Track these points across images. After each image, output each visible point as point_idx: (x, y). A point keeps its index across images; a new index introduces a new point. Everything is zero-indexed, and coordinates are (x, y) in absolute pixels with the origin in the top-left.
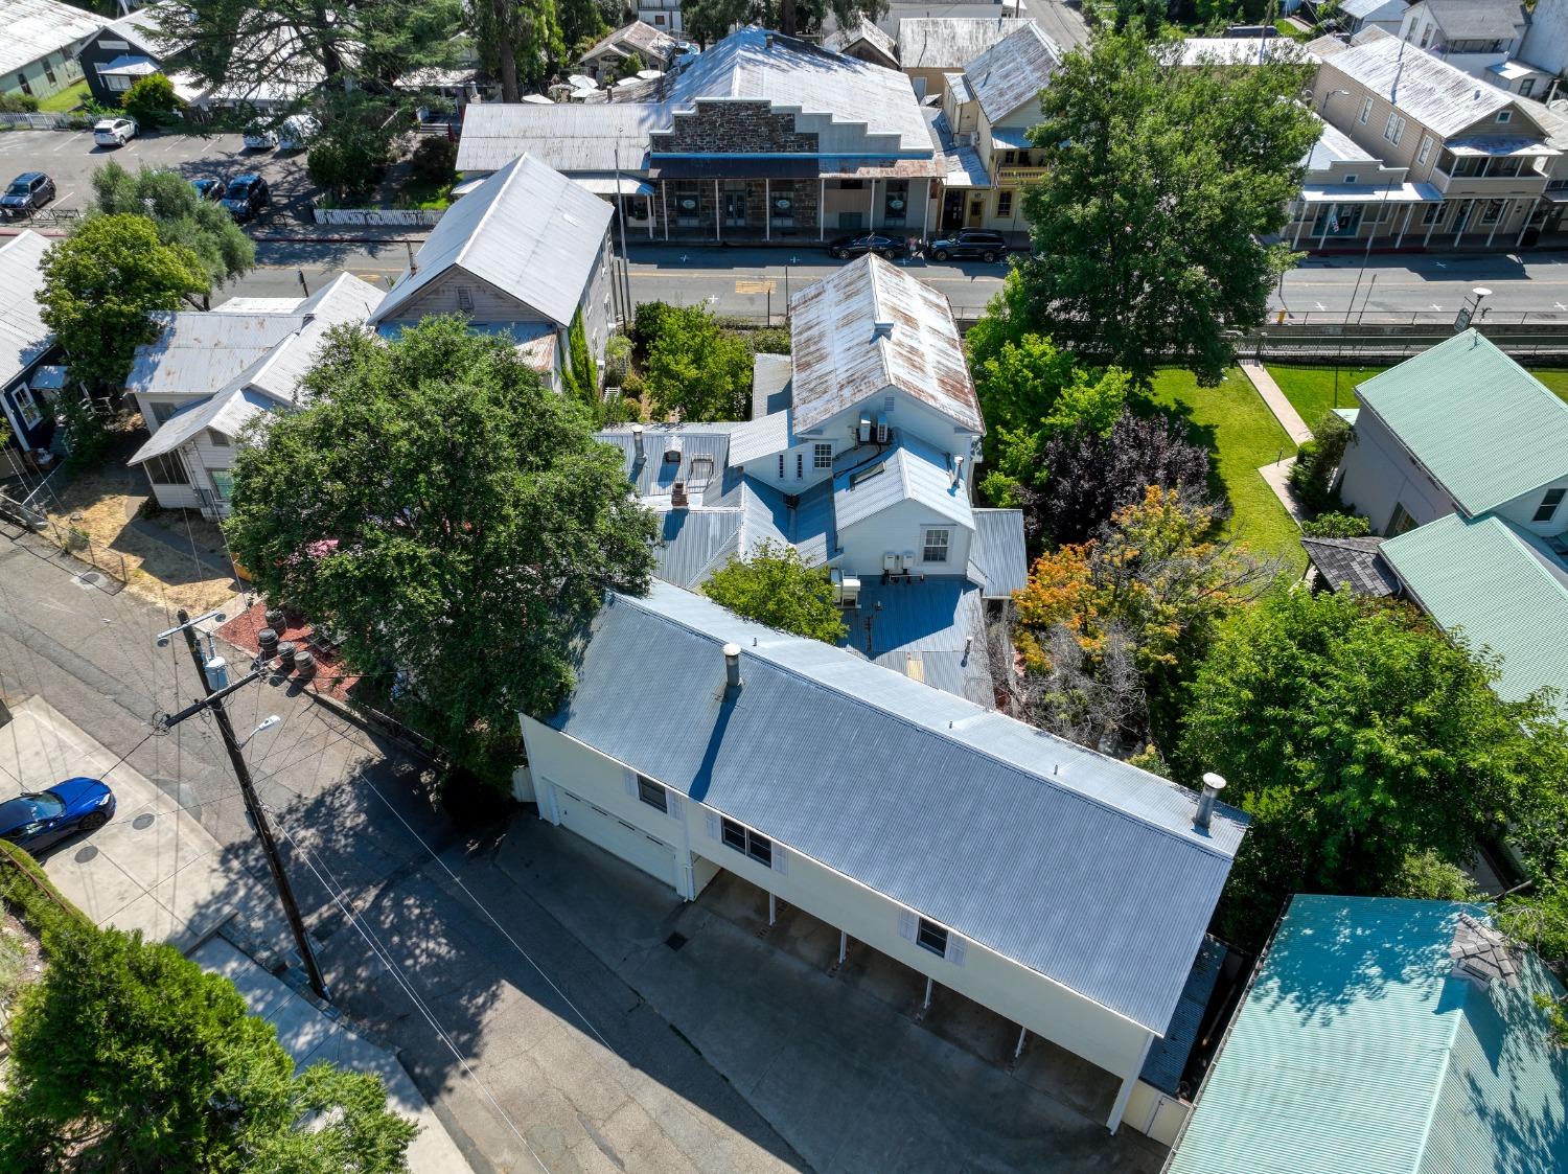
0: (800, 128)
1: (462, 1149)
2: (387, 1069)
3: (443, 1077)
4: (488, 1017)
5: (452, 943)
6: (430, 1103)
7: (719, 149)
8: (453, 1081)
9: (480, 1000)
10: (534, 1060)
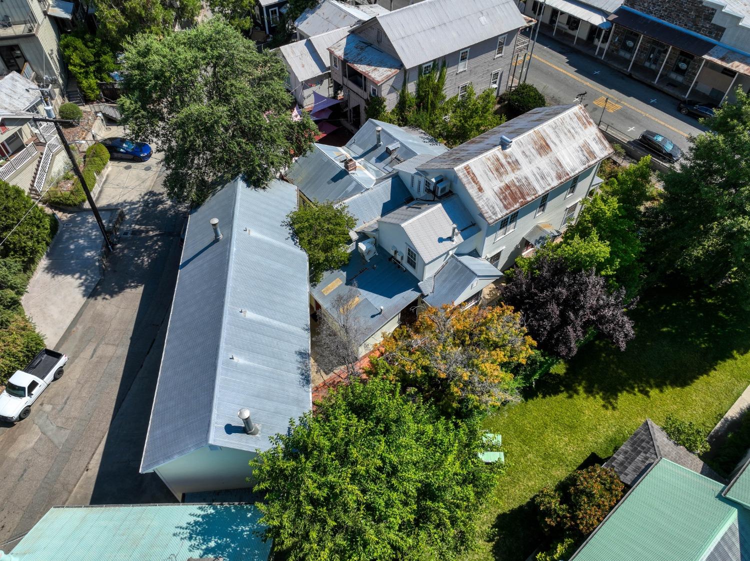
0: (716, 20)
1: (77, 315)
2: (94, 280)
3: (100, 294)
4: (128, 290)
5: (150, 264)
6: (88, 298)
7: (661, 17)
8: (99, 298)
9: (133, 284)
10: (118, 312)
